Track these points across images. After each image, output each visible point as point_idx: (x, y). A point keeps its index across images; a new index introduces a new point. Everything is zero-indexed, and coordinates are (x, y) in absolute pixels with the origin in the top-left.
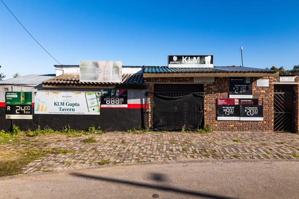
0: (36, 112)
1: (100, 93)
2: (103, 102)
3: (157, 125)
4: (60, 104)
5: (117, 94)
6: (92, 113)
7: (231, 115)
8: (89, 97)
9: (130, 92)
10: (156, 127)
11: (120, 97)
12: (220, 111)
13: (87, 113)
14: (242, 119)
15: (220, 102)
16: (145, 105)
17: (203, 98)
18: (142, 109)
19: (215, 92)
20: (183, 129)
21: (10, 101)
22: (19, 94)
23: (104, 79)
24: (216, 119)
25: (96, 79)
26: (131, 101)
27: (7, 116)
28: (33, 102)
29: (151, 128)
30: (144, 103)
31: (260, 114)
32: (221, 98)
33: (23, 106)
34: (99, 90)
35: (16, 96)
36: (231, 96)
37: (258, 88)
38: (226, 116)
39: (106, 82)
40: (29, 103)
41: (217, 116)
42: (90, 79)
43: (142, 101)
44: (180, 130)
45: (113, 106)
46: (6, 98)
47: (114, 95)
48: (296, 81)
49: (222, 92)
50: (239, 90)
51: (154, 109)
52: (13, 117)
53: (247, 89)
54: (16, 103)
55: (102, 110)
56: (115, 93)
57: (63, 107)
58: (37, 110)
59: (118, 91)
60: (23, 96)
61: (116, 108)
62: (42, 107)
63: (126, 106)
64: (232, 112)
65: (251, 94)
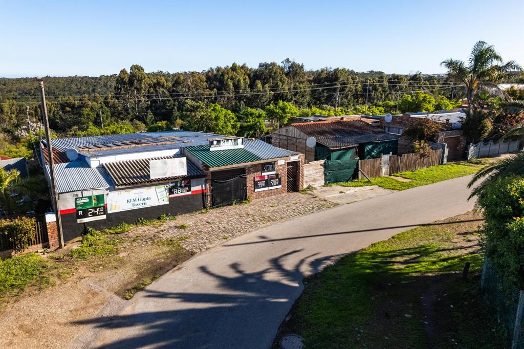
0: (109, 212)
1: (168, 185)
2: (171, 192)
3: (215, 203)
4: (132, 200)
5: (183, 185)
6: (162, 203)
7: (263, 187)
8: (158, 190)
9: (193, 182)
10: (214, 205)
11: (185, 186)
12: (256, 185)
13: (157, 204)
14: (270, 188)
15: (257, 179)
16: (205, 189)
17: (246, 178)
18: (203, 193)
19: (253, 172)
20: (234, 203)
21: (81, 206)
22: (90, 198)
23: (172, 174)
24: (254, 191)
25: (165, 174)
26: (194, 189)
27: (79, 221)
28: (105, 203)
29: (210, 207)
30: (204, 188)
31: (280, 183)
32: (257, 175)
33: (95, 208)
34: (168, 183)
35: (88, 200)
36: (263, 174)
37: (278, 166)
38: (260, 188)
39: (174, 176)
40: (102, 205)
41: (255, 189)
42: (160, 176)
43: (202, 187)
44: (232, 204)
45: (180, 194)
46: (76, 203)
47: (181, 186)
48: (299, 158)
49: (257, 172)
50: (268, 169)
51: (212, 191)
52: (86, 220)
53: (272, 167)
54: (88, 207)
55: (170, 199)
56: (181, 184)
57: (135, 203)
58: (111, 210)
59: (183, 182)
60: (95, 200)
61: (182, 196)
62: (116, 206)
63: (190, 193)
64: (264, 185)
65: (275, 171)
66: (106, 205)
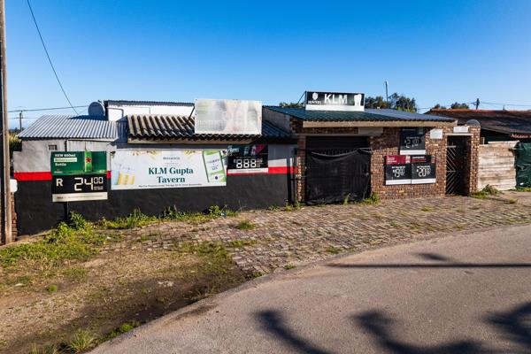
0: (114, 187)
1: (226, 150)
2: (231, 165)
4: (159, 171)
5: (253, 153)
6: (214, 183)
7: (401, 178)
8: (208, 158)
9: (272, 149)
10: (309, 200)
13: (205, 184)
17: (369, 155)
18: (289, 174)
19: (384, 147)
20: (346, 200)
21: (61, 168)
22: (80, 155)
24: (384, 184)
25: (221, 128)
26: (273, 163)
27: (55, 198)
28: (108, 169)
29: (301, 202)
30: (291, 165)
31: (432, 175)
32: (390, 154)
33: (88, 177)
34: (225, 146)
35: (75, 160)
36: (402, 153)
37: (431, 141)
38: (395, 178)
39: (238, 133)
40: (101, 172)
41: (385, 179)
42: (212, 129)
43: (288, 162)
44: (342, 202)
45: (247, 171)
46: (52, 163)
47: (249, 155)
50: (411, 144)
52: (69, 198)
53: (420, 142)
54: (75, 172)
55: (229, 178)
56: (250, 151)
57: (164, 176)
59: (254, 148)
60: (88, 160)
62: (127, 177)
63: (265, 170)
64: (403, 174)
65: (424, 149)
66: (110, 172)
